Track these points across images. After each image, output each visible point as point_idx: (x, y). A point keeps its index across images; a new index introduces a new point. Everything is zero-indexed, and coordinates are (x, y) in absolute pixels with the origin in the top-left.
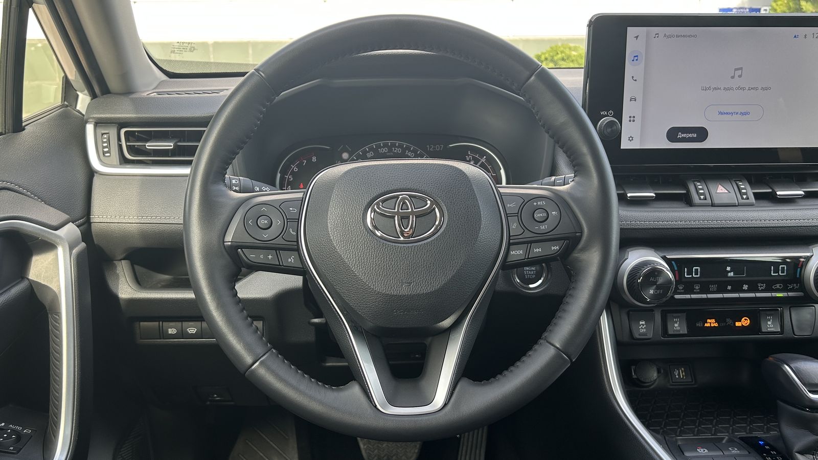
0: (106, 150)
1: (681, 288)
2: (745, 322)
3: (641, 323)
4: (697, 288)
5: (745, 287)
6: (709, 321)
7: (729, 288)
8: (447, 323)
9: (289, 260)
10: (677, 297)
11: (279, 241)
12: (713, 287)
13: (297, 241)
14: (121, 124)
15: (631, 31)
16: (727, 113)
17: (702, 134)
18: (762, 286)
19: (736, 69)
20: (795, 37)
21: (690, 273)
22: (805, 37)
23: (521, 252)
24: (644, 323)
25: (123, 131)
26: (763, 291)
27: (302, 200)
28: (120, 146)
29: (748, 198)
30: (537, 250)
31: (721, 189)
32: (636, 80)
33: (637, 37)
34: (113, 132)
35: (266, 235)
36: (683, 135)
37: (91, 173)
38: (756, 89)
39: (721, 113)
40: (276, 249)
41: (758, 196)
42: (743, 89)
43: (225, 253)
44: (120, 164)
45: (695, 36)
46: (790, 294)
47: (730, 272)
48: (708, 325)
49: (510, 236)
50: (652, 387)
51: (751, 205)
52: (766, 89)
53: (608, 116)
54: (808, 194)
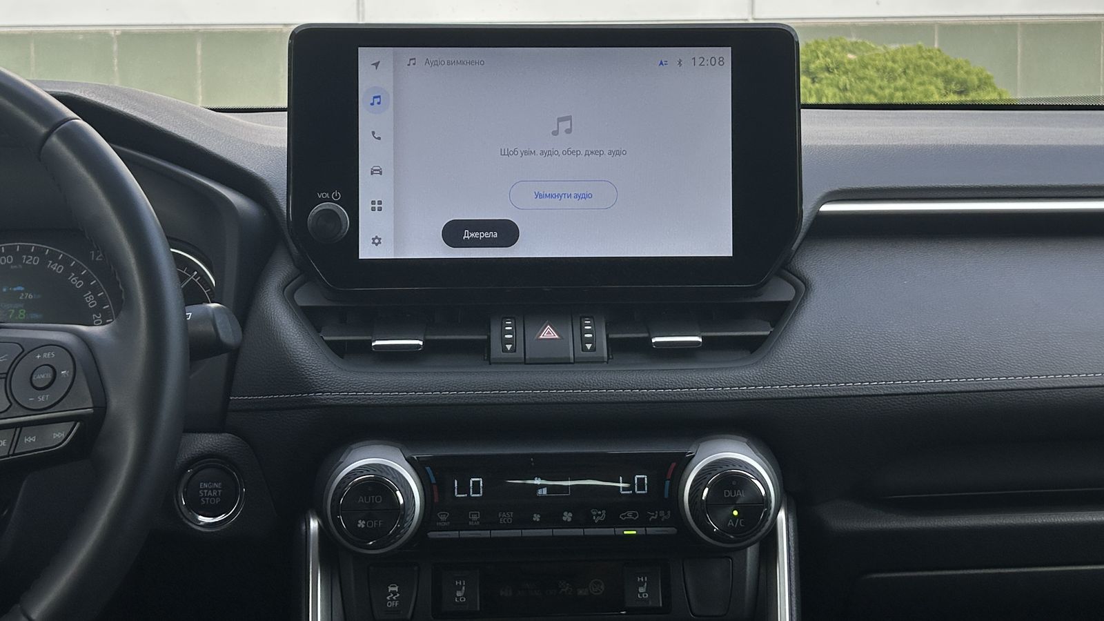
1: (443, 518)
2: (596, 587)
3: (390, 589)
4: (475, 518)
5: (567, 518)
6: (523, 584)
7: (536, 519)
10: (432, 535)
12: (506, 517)
15: (366, 56)
16: (551, 196)
17: (507, 232)
18: (598, 514)
19: (560, 120)
20: (661, 63)
21: (464, 488)
22: (680, 64)
24: (396, 589)
26: (601, 525)
29: (593, 350)
31: (549, 333)
32: (379, 138)
33: (376, 65)
36: (472, 235)
38: (600, 153)
39: (539, 196)
41: (614, 346)
42: (577, 153)
45: (481, 62)
46: (651, 531)
47: (541, 487)
51: (599, 361)
52: (618, 153)
53: (331, 200)
54: (710, 345)
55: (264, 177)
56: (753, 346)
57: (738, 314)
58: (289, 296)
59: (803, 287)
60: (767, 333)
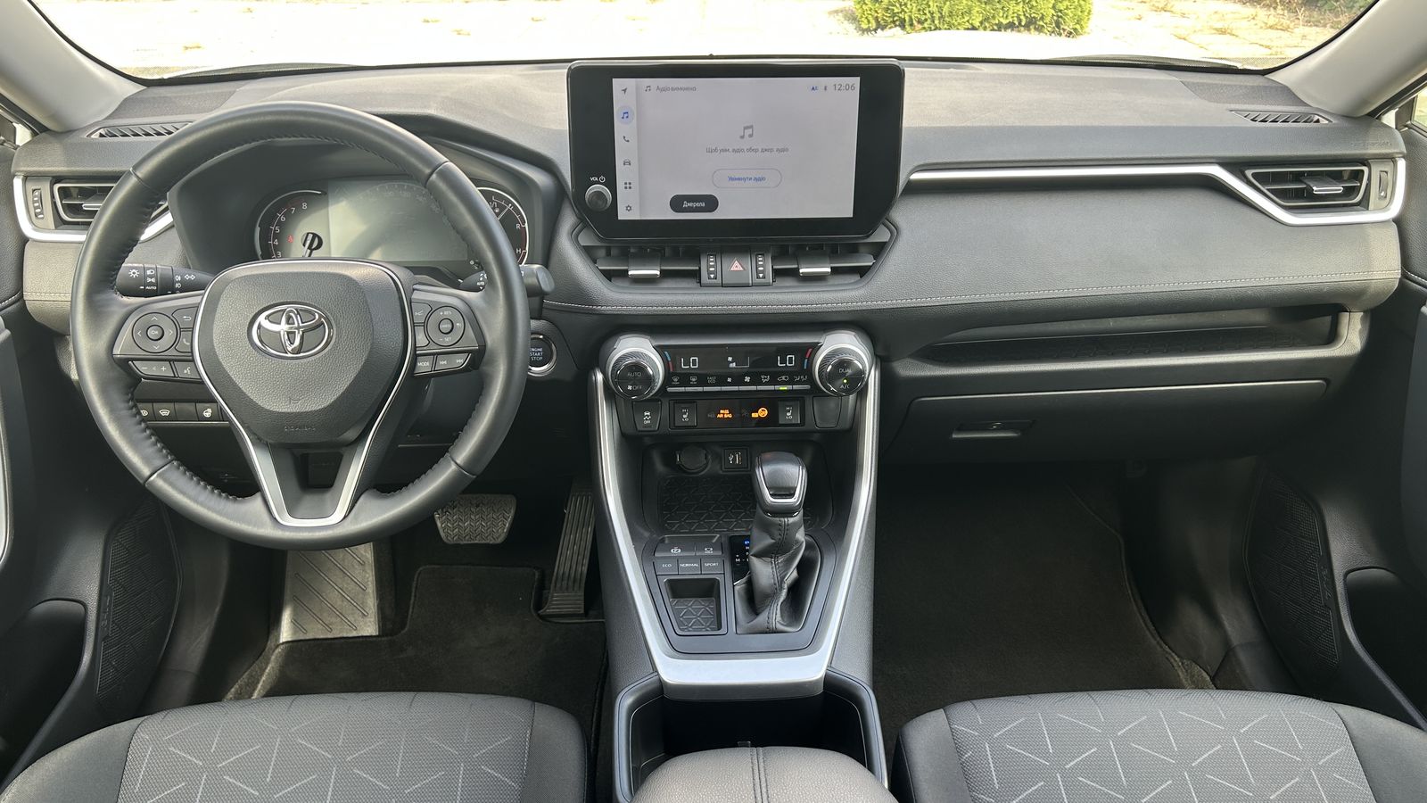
0: (38, 210)
1: (676, 380)
2: (763, 413)
3: (646, 414)
4: (694, 380)
5: (747, 379)
6: (722, 411)
7: (729, 380)
8: (351, 435)
9: (185, 372)
10: (670, 389)
11: (172, 352)
12: (711, 380)
13: (192, 352)
14: (57, 179)
15: (618, 83)
16: (739, 179)
17: (711, 203)
18: (765, 379)
19: (745, 128)
20: (813, 88)
21: (687, 363)
22: (825, 89)
23: (428, 364)
24: (649, 414)
25: (57, 186)
26: (766, 384)
27: (197, 307)
28: (54, 204)
29: (764, 277)
30: (443, 363)
31: (736, 266)
32: (628, 141)
33: (625, 90)
34: (46, 187)
35: (157, 347)
36: (689, 205)
37: (24, 241)
38: (771, 150)
39: (731, 179)
40: (169, 361)
41: (778, 273)
42: (756, 151)
43: (115, 366)
44: (57, 227)
45: (694, 89)
46: (795, 387)
47: (731, 362)
48: (721, 416)
49: (415, 347)
50: (703, 473)
51: (767, 285)
52: (783, 150)
53: (598, 183)
54: (835, 271)
55: (552, 157)
56: (862, 272)
57: (853, 250)
58: (575, 239)
59: (895, 231)
60: (871, 264)
